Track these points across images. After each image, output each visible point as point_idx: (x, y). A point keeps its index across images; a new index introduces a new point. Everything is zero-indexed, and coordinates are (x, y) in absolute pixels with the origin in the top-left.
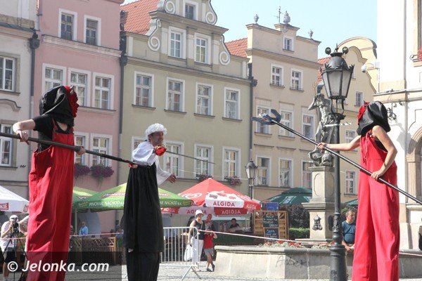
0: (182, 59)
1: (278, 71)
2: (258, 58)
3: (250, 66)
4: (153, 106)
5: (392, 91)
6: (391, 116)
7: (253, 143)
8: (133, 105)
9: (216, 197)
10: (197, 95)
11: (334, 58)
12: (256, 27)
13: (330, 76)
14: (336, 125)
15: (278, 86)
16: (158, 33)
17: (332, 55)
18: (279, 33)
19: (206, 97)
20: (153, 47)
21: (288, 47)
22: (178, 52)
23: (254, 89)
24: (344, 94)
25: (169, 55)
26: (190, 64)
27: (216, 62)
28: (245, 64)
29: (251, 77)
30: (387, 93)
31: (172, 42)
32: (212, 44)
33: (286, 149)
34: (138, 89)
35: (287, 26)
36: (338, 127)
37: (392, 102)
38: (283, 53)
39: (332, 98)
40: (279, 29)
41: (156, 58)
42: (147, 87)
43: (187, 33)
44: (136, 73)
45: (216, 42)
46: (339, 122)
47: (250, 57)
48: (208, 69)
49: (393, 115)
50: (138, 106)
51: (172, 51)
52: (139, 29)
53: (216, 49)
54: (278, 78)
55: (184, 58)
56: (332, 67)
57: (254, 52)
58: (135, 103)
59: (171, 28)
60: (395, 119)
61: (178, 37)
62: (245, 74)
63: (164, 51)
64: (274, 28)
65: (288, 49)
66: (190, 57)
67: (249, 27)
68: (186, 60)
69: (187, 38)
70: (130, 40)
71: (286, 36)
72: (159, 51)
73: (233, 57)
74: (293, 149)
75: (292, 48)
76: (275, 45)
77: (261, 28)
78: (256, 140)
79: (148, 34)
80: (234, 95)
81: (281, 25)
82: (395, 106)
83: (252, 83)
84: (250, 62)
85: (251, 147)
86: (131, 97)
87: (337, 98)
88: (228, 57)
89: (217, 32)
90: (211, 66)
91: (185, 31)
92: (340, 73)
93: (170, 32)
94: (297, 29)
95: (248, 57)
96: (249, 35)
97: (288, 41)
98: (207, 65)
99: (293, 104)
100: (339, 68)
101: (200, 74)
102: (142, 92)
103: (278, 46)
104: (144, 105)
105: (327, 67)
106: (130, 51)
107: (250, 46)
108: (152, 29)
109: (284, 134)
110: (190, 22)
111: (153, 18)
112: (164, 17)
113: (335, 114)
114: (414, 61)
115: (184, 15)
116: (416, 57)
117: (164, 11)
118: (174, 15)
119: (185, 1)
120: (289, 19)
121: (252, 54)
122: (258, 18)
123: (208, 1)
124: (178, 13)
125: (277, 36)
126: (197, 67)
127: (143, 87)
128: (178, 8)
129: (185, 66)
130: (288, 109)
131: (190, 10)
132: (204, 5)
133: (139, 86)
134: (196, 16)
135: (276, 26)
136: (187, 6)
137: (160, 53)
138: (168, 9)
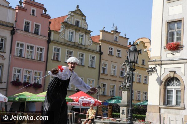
1: (112, 49)
2: (104, 44)
3: (100, 47)
4: (60, 60)
5: (156, 60)
6: (155, 70)
7: (100, 77)
9: (83, 99)
10: (78, 57)
11: (132, 46)
12: (104, 31)
15: (111, 55)
16: (64, 31)
17: (132, 45)
18: (113, 34)
19: (82, 58)
20: (62, 37)
21: (116, 40)
22: (72, 39)
23: (102, 56)
24: (135, 61)
25: (68, 40)
26: (76, 44)
27: (87, 44)
28: (98, 46)
29: (100, 51)
30: (154, 61)
31: (69, 35)
32: (86, 37)
33: (113, 80)
34: (54, 53)
35: (116, 31)
36: (133, 74)
37: (156, 65)
38: (114, 42)
40: (113, 33)
41: (62, 41)
42: (58, 53)
43: (76, 32)
44: (54, 47)
45: (87, 36)
46: (133, 72)
47: (101, 43)
48: (83, 47)
49: (156, 70)
50: (54, 60)
51: (69, 38)
52: (56, 29)
53: (87, 39)
54: (111, 52)
55: (74, 42)
56: (131, 50)
57: (102, 41)
58: (53, 59)
60: (156, 71)
61: (72, 33)
62: (98, 50)
63: (66, 39)
65: (116, 41)
66: (76, 41)
67: (101, 31)
69: (76, 34)
70: (52, 34)
71: (115, 35)
73: (94, 42)
74: (116, 81)
75: (118, 40)
76: (111, 39)
77: (105, 32)
78: (101, 76)
79: (60, 31)
80: (93, 57)
81: (114, 31)
82: (157, 66)
83: (101, 53)
84: (101, 45)
85: (99, 79)
86: (51, 56)
87: (133, 62)
88: (92, 42)
89: (88, 32)
90: (85, 45)
91: (75, 31)
92: (134, 53)
93: (69, 31)
94: (120, 33)
95: (100, 43)
96: (101, 34)
97: (116, 37)
98: (83, 45)
99: (117, 63)
100: (134, 50)
101: (80, 48)
102: (56, 54)
105: (129, 50)
106: (52, 38)
107: (101, 39)
108: (62, 29)
109: (113, 75)
110: (77, 28)
111: (62, 25)
112: (67, 25)
113: (131, 69)
114: (165, 49)
115: (75, 25)
116: (165, 47)
117: (67, 22)
118: (71, 24)
119: (75, 19)
120: (117, 29)
121: (101, 42)
122: (104, 28)
123: (85, 20)
124: (72, 24)
125: (112, 35)
126: (79, 46)
127: (56, 52)
128: (72, 22)
129: (74, 45)
130: (115, 64)
131: (77, 23)
132: (83, 21)
133: (55, 52)
134: (80, 25)
135: (112, 31)
136: (76, 21)
137: (64, 39)
138: (68, 22)
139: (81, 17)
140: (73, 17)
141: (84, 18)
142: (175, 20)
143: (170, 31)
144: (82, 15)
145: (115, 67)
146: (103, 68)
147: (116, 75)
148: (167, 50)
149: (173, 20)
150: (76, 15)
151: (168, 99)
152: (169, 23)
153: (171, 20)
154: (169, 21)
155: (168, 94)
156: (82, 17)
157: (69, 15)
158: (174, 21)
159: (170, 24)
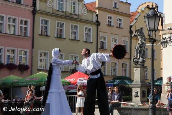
0: (63, 12)
1: (111, 18)
3: (97, 15)
4: (49, 35)
5: (171, 28)
10: (71, 30)
11: (151, 10)
13: (149, 19)
14: (152, 44)
15: (111, 26)
19: (75, 31)
20: (50, 6)
21: (116, 6)
22: (62, 8)
23: (99, 27)
24: (156, 29)
25: (57, 9)
26: (68, 15)
27: (80, 13)
28: (94, 15)
29: (97, 21)
32: (79, 5)
34: (42, 26)
37: (171, 34)
39: (150, 31)
41: (50, 11)
42: (46, 26)
44: (41, 18)
45: (80, 3)
47: (97, 11)
48: (76, 17)
51: (59, 7)
54: (110, 22)
55: (65, 11)
56: (151, 15)
57: (99, 8)
58: (40, 34)
62: (95, 19)
63: (55, 8)
66: (67, 11)
68: (66, 12)
69: (66, 1)
70: (38, 2)
72: (52, 8)
73: (89, 11)
80: (89, 30)
83: (98, 24)
84: (97, 13)
86: (38, 30)
87: (152, 31)
88: (86, 11)
90: (78, 15)
92: (154, 18)
95: (96, 11)
98: (76, 15)
99: (118, 35)
100: (154, 15)
101: (73, 19)
102: (44, 28)
103: (111, 6)
104: (44, 34)
105: (147, 15)
106: (38, 7)
107: (97, 6)
113: (151, 39)
125: (110, 1)
126: (71, 16)
127: (44, 25)
129: (65, 15)
130: (115, 37)
145: (115, 40)
146: (101, 42)
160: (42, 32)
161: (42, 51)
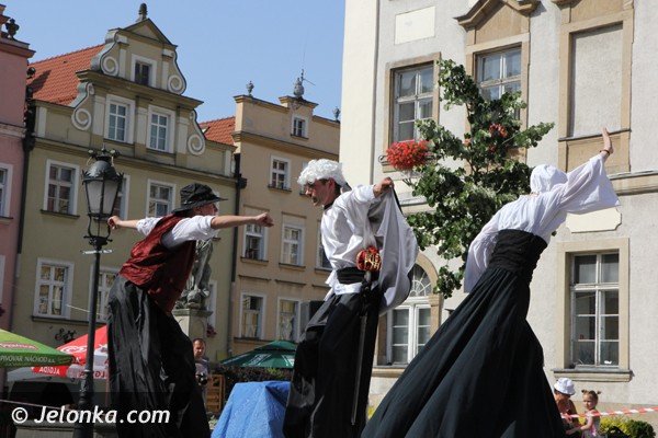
0: (127, 144)
1: (283, 166)
2: (252, 147)
3: (237, 158)
4: (75, 213)
7: (238, 272)
8: (42, 211)
10: (149, 199)
12: (248, 100)
13: (89, 186)
14: (94, 252)
15: (282, 189)
16: (90, 104)
18: (285, 110)
19: (164, 202)
20: (81, 125)
21: (300, 131)
22: (122, 134)
23: (242, 192)
25: (106, 136)
26: (140, 152)
27: (182, 150)
28: (229, 155)
29: (237, 174)
31: (112, 118)
32: (177, 123)
34: (52, 187)
35: (298, 100)
36: (98, 255)
38: (290, 140)
39: (90, 215)
40: (285, 105)
41: (84, 140)
42: (67, 185)
43: (137, 105)
44: (49, 163)
45: (183, 120)
46: (99, 248)
47: (238, 144)
48: (169, 160)
50: (50, 211)
51: (111, 132)
52: (62, 96)
53: (183, 130)
54: (282, 177)
55: (131, 142)
56: (93, 174)
57: (244, 136)
58: (45, 208)
59: (110, 97)
61: (123, 111)
62: (229, 169)
63: (97, 131)
64: (278, 103)
65: (300, 135)
66: (140, 141)
67: (238, 99)
68: (133, 146)
69: (136, 113)
70: (42, 113)
71: (297, 115)
72: (90, 132)
73: (211, 144)
75: (306, 133)
76: (280, 128)
77: (256, 102)
78: (242, 269)
79: (73, 104)
81: (289, 99)
83: (239, 183)
84: (238, 151)
85: (233, 280)
86: (40, 198)
88: (202, 142)
89: (186, 106)
90: (174, 155)
91: (133, 103)
92: (101, 184)
93: (108, 103)
94: (314, 105)
95: (235, 144)
96: (238, 111)
97: (301, 123)
98: (167, 154)
99: (305, 217)
101: (156, 167)
102: (58, 191)
103: (283, 129)
104: (59, 210)
106: (41, 129)
107: (238, 128)
108: (80, 97)
109: (288, 262)
110: (141, 89)
111: (82, 81)
112: (99, 80)
113: (94, 237)
114: (384, 164)
115: (132, 77)
116: (385, 159)
117: (100, 71)
118: (117, 77)
119: (135, 58)
120: (301, 90)
121: (241, 140)
122: (252, 87)
123: (172, 59)
124: (122, 75)
125: (281, 115)
126: (152, 157)
127: (60, 183)
128: (124, 67)
129: (132, 154)
130: (296, 223)
131: (143, 71)
132: (166, 65)
133: (53, 182)
134: (153, 82)
135: (282, 100)
136: (137, 65)
137: (91, 134)
138: (107, 69)
139: (156, 50)
140: (123, 52)
141: (167, 52)
142: (415, 59)
143: (401, 100)
144: (163, 41)
145: (296, 233)
146: (249, 237)
147: (301, 262)
148: (391, 168)
149: (409, 60)
150: (135, 44)
151: (394, 341)
152: (396, 73)
153: (403, 61)
154: (395, 64)
155: (395, 323)
156: (160, 49)
157: (108, 41)
158: (412, 63)
159: (399, 74)
160: (51, 203)
161: (49, 262)
